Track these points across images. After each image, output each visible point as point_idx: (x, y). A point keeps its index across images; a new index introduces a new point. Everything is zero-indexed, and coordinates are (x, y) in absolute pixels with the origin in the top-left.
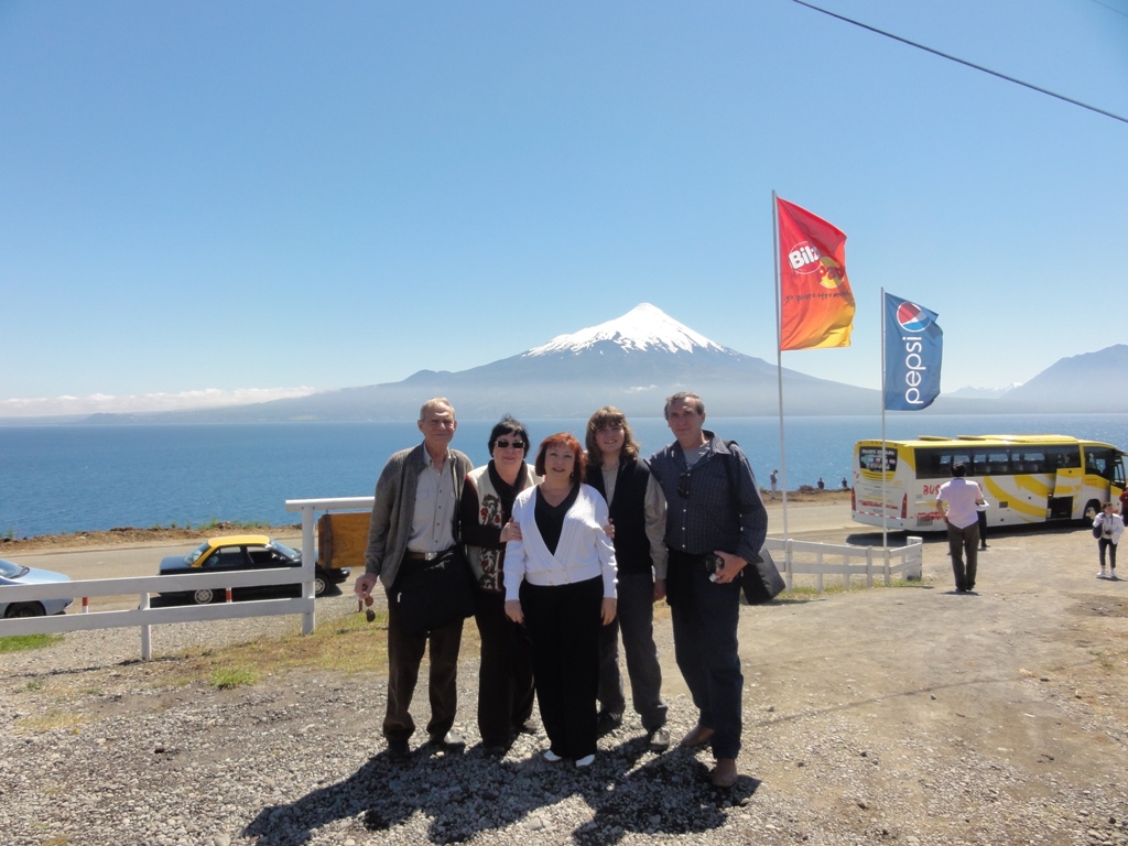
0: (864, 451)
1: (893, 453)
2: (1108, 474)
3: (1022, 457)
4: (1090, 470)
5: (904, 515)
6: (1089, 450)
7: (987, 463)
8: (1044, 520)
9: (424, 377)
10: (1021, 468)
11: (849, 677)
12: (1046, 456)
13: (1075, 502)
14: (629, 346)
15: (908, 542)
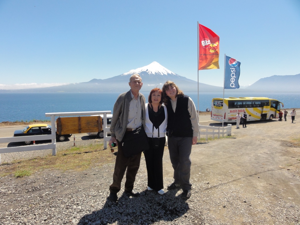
0: (215, 101)
1: (222, 102)
2: (276, 108)
3: (254, 103)
4: (272, 107)
5: (225, 118)
6: (272, 101)
7: (246, 105)
8: (259, 119)
9: (94, 81)
10: (255, 106)
11: (229, 170)
12: (261, 103)
13: (267, 115)
14: (150, 73)
15: (228, 125)
